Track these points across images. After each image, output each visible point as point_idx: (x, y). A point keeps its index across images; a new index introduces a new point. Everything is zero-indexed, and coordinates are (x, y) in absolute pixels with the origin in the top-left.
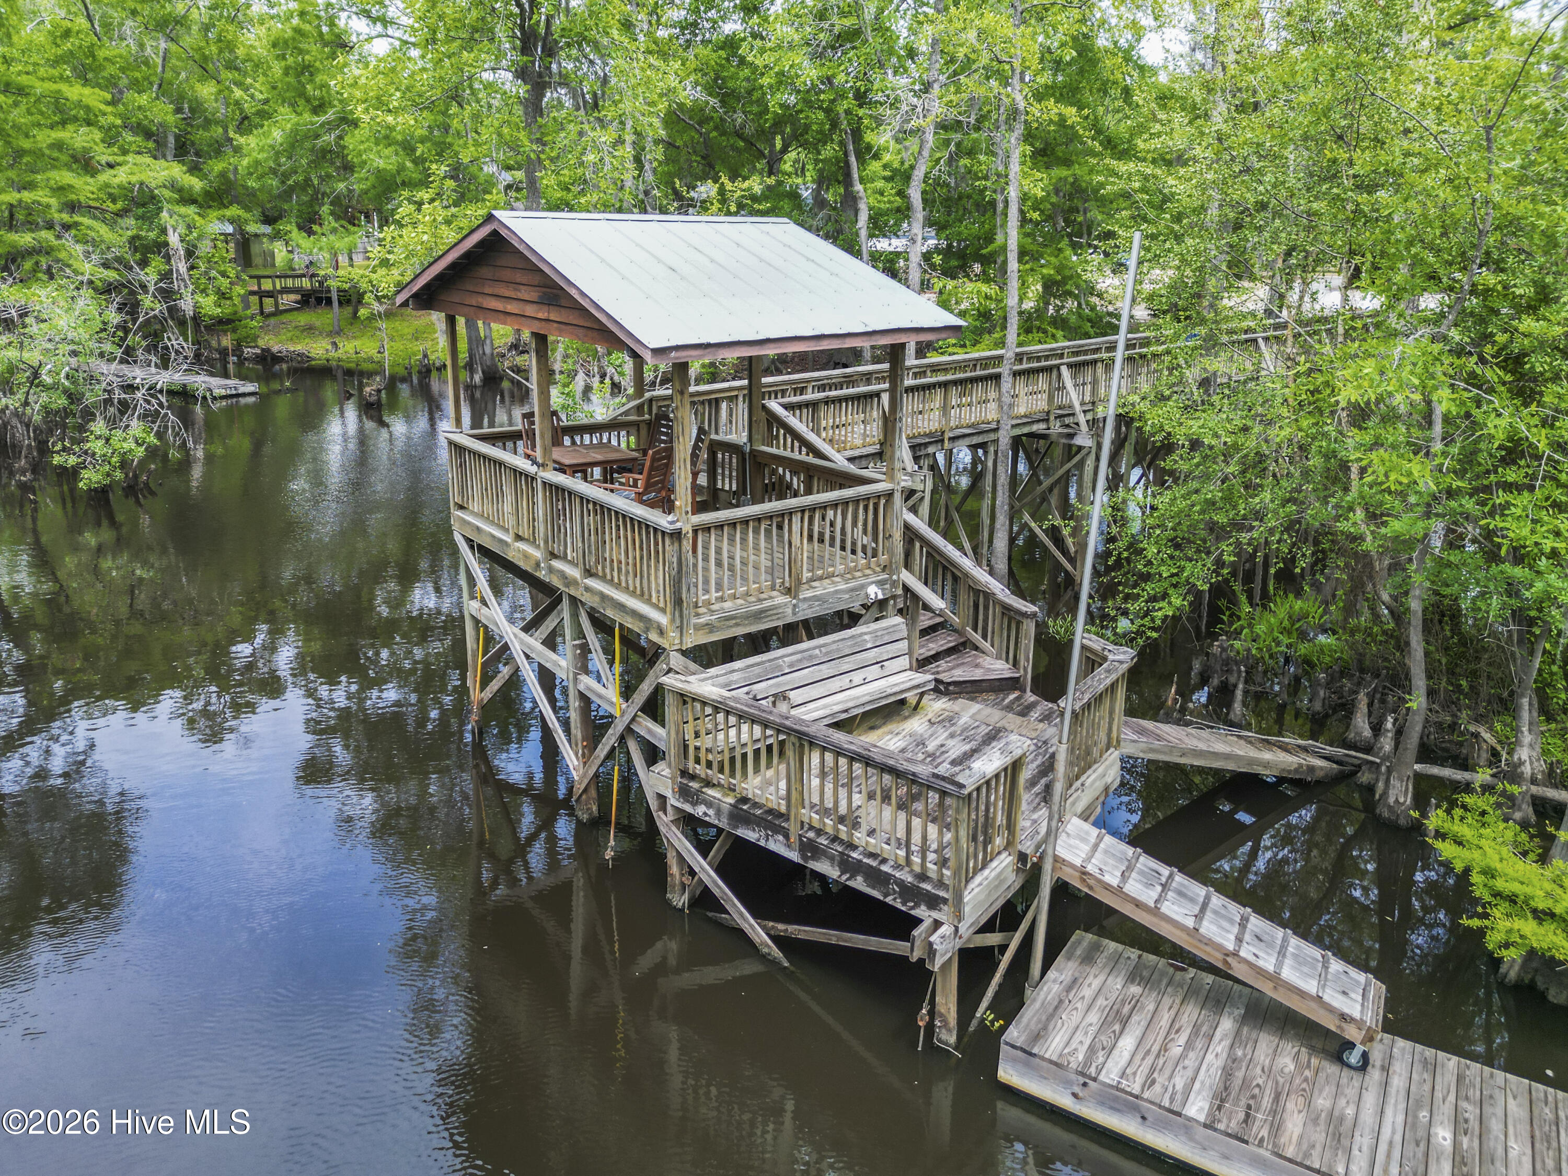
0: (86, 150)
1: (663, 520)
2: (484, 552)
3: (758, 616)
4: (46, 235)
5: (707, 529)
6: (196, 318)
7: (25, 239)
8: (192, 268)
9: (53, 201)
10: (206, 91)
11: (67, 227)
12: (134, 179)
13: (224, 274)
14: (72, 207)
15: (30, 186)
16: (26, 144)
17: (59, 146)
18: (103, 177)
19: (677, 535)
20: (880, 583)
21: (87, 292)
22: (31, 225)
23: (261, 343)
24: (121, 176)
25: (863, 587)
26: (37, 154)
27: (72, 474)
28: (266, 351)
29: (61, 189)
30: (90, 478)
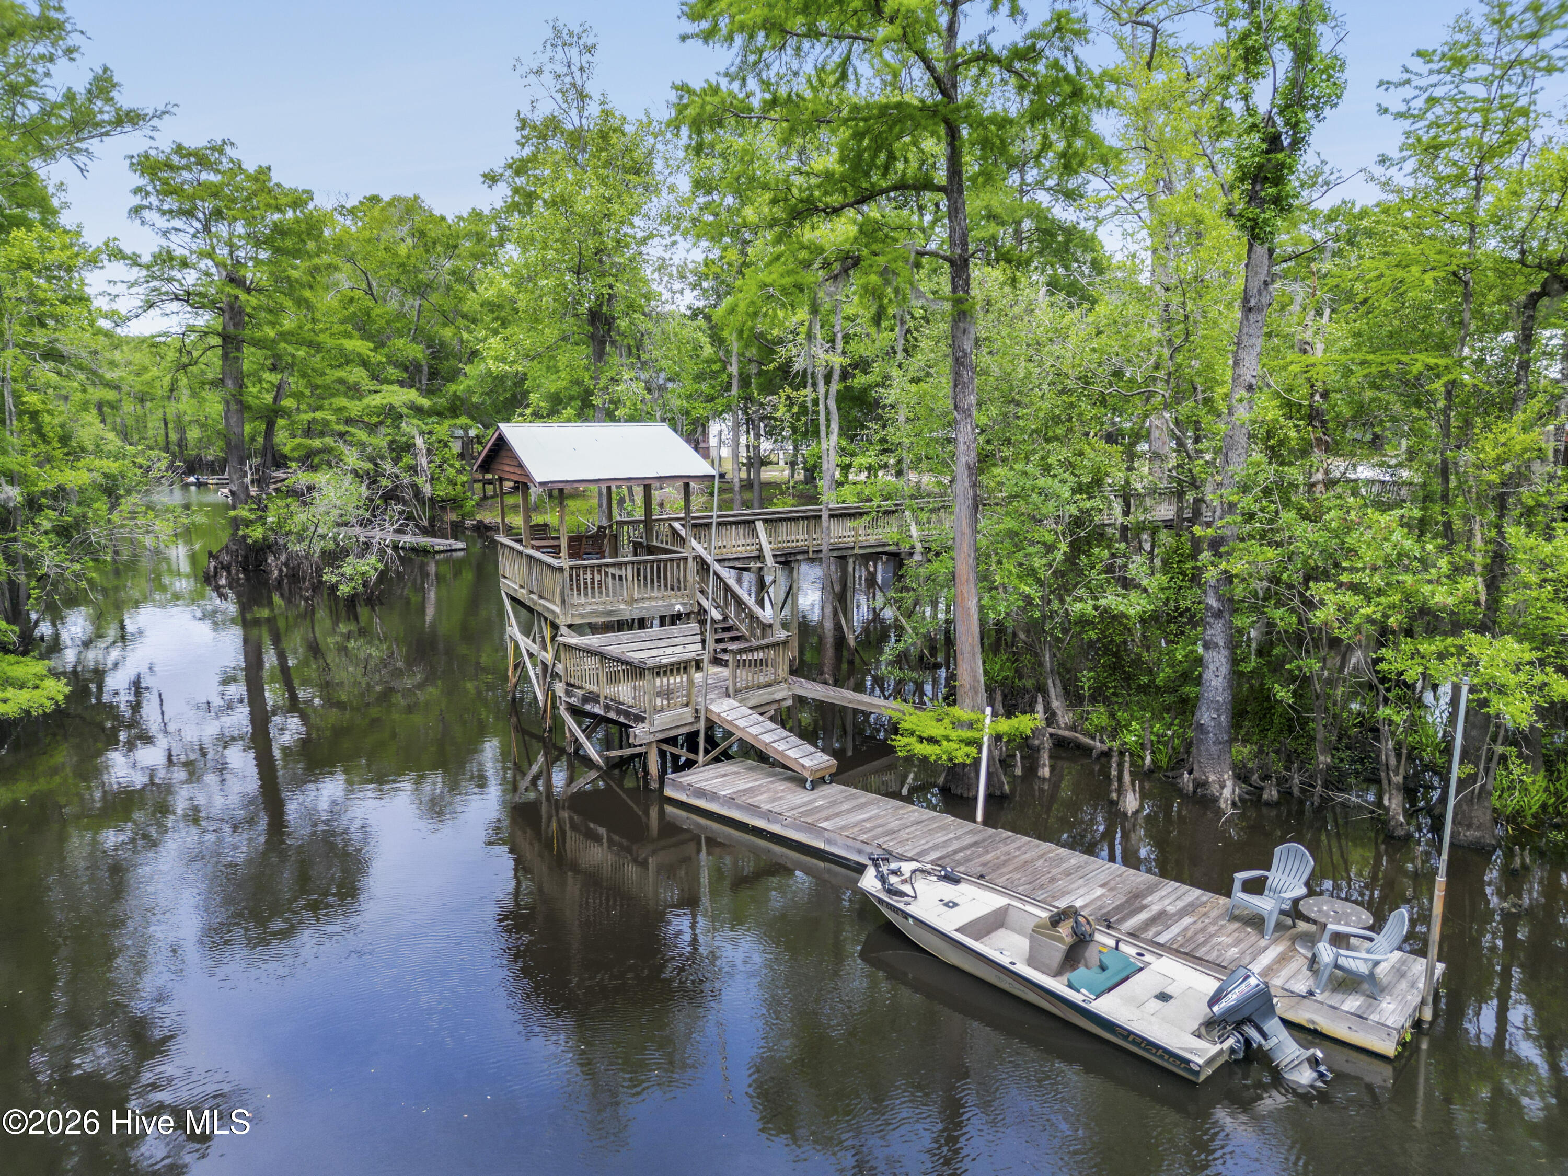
0: (357, 383)
1: (555, 562)
2: (513, 599)
3: (610, 613)
4: (329, 440)
5: (578, 568)
6: (431, 499)
7: (317, 443)
8: (431, 462)
9: (333, 418)
10: (447, 333)
11: (342, 435)
12: (385, 402)
13: (452, 466)
14: (349, 421)
15: (319, 408)
16: (319, 381)
17: (341, 381)
18: (366, 401)
19: (561, 569)
20: (683, 604)
21: (350, 477)
22: (322, 434)
23: (478, 517)
24: (376, 400)
25: (673, 605)
26: (326, 387)
27: (334, 588)
28: (480, 522)
29: (340, 409)
30: (344, 590)
